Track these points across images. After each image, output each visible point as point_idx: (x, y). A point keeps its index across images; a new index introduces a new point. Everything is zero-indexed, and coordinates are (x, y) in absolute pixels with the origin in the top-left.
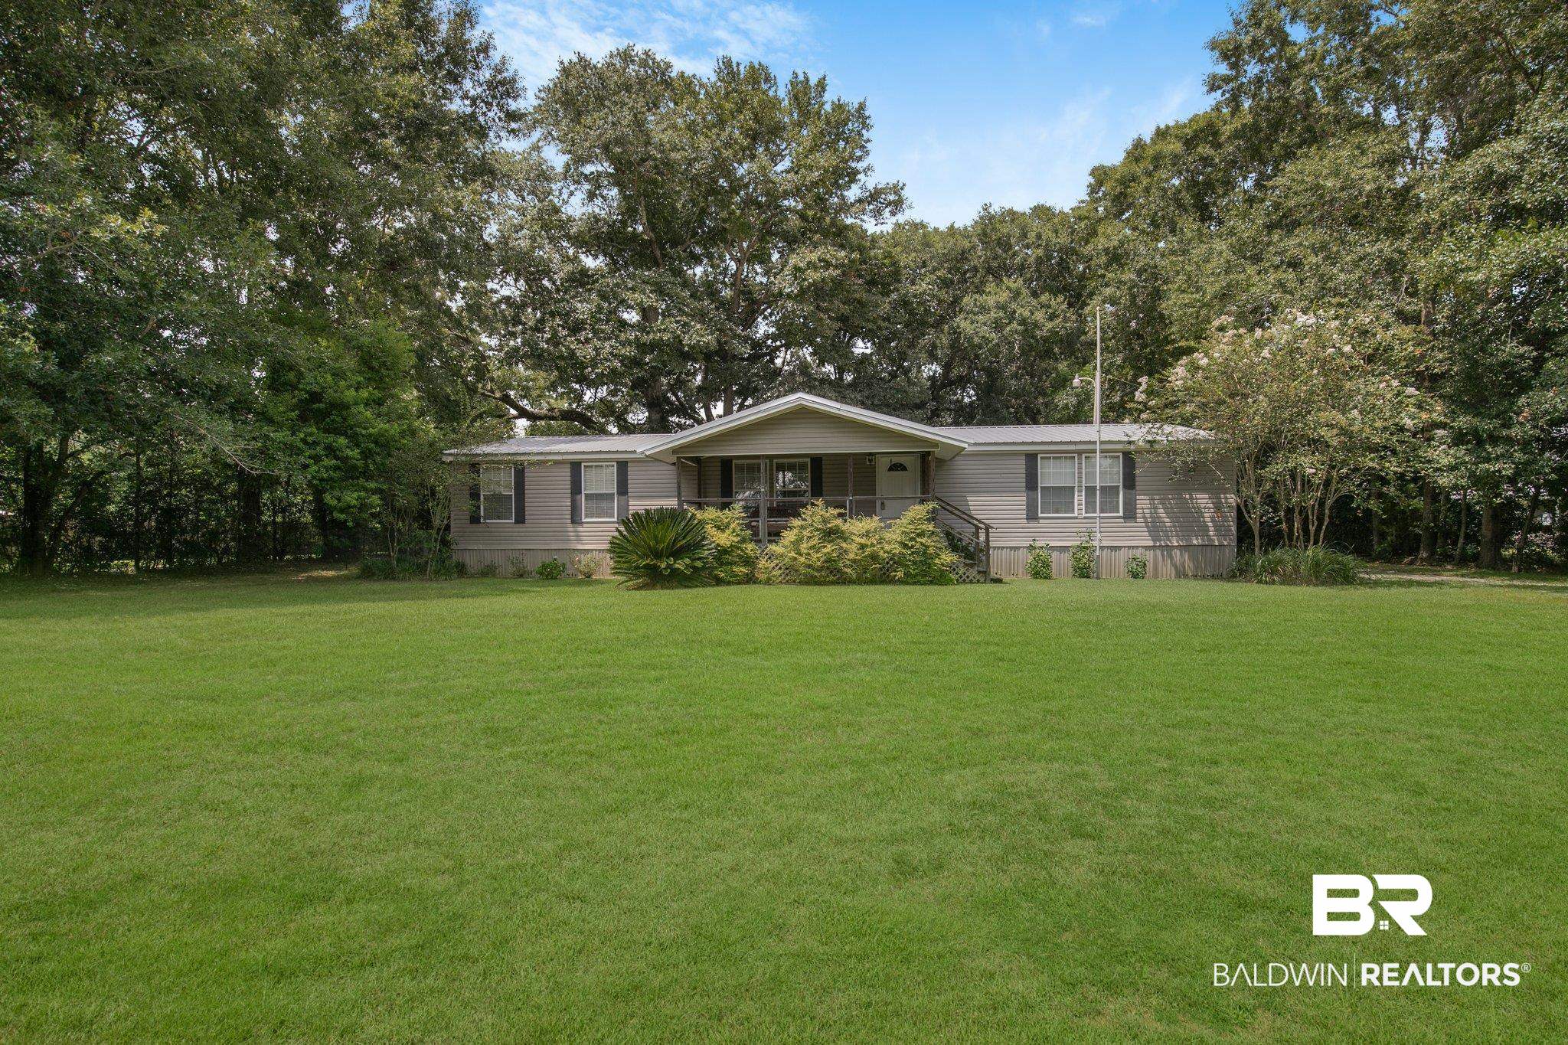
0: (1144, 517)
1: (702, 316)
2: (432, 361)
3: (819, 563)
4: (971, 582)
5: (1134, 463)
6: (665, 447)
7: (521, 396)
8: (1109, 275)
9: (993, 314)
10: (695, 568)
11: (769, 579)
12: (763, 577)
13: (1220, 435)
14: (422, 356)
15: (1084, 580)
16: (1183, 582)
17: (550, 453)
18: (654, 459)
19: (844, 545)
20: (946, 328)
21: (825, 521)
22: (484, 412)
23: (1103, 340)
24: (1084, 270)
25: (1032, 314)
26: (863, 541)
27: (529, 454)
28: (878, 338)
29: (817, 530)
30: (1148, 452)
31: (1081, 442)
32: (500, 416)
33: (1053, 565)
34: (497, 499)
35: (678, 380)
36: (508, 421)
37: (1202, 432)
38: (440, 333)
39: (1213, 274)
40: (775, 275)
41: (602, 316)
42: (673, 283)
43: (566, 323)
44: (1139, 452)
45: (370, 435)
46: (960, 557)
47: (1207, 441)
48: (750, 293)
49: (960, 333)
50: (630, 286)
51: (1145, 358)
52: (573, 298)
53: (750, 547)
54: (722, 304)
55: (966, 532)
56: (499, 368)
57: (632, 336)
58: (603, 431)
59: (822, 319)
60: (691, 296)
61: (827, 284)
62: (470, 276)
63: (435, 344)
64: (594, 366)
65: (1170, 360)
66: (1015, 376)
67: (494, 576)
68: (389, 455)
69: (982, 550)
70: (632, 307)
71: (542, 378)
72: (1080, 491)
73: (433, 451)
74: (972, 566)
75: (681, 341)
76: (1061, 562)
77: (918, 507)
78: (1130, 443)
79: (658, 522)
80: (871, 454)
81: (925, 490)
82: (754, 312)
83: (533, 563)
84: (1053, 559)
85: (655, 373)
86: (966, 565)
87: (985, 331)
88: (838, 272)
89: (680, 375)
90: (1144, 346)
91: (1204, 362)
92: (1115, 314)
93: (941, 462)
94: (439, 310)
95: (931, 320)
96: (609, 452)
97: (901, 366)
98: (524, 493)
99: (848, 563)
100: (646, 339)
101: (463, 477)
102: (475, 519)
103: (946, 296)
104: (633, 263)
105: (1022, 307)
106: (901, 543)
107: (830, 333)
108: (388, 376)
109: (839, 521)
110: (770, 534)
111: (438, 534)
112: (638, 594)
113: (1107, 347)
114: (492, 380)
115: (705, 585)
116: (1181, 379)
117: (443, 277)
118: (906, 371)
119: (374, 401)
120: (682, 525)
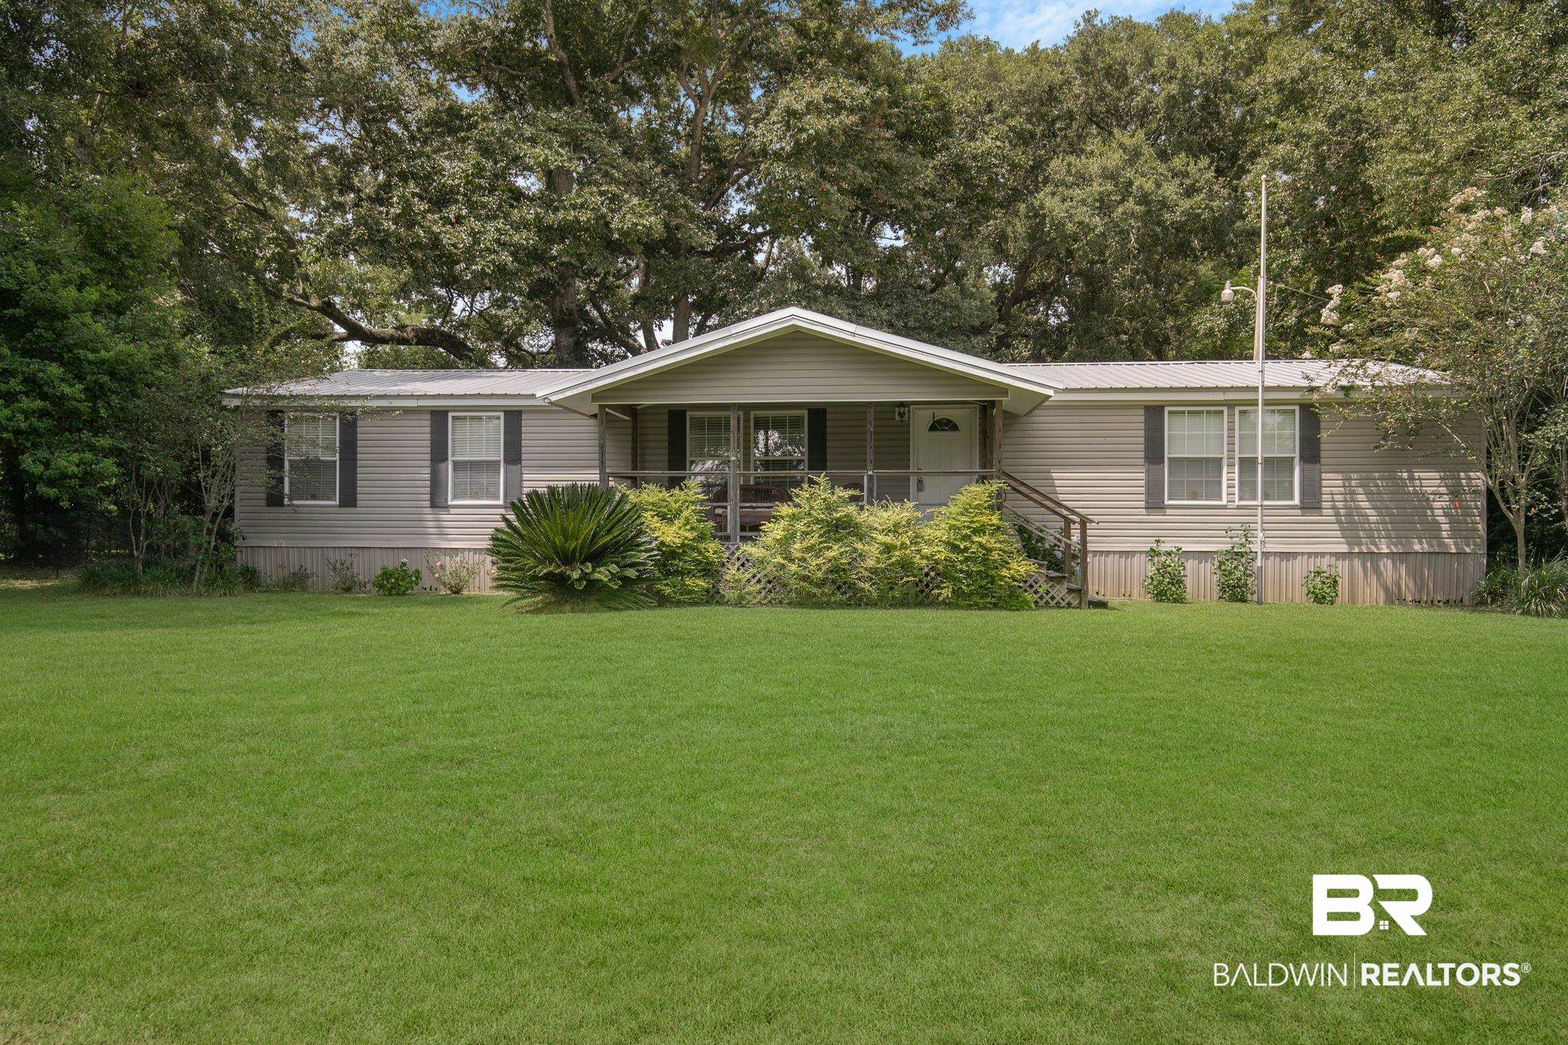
0: (1334, 508)
1: (641, 185)
2: (206, 246)
3: (819, 574)
4: (1058, 606)
5: (1319, 422)
6: (581, 389)
7: (352, 305)
8: (1282, 125)
9: (1095, 188)
10: (625, 580)
11: (741, 597)
12: (731, 595)
13: (1460, 378)
14: (190, 238)
15: (1239, 605)
16: (1398, 610)
17: (398, 397)
18: (563, 408)
19: (859, 546)
20: (1022, 208)
21: (829, 508)
22: (292, 330)
23: (1270, 228)
24: (1243, 117)
25: (1158, 186)
26: (888, 539)
27: (365, 397)
28: (916, 223)
29: (818, 521)
30: (1340, 404)
31: (1233, 389)
32: (319, 337)
33: (1188, 582)
34: (310, 467)
35: (602, 285)
36: (331, 345)
37: (1430, 374)
38: (222, 201)
39: (1453, 120)
40: (757, 122)
41: (482, 182)
42: (597, 132)
43: (426, 190)
44: (1327, 404)
45: (103, 362)
46: (1041, 566)
47: (1439, 387)
48: (716, 150)
49: (1044, 216)
50: (528, 134)
51: (1339, 255)
52: (436, 151)
53: (712, 546)
54: (673, 168)
55: (1050, 528)
56: (317, 260)
57: (530, 213)
58: (482, 363)
59: (828, 192)
60: (625, 153)
61: (836, 137)
62: (269, 110)
63: (212, 218)
64: (470, 260)
65: (1380, 259)
66: (1131, 284)
67: (304, 590)
68: (134, 394)
69: (1075, 557)
70: (530, 169)
71: (386, 277)
72: (1231, 465)
73: (209, 390)
74: (1059, 580)
75: (607, 224)
76: (1200, 578)
77: (976, 489)
78: (1312, 389)
79: (567, 507)
80: (902, 404)
81: (986, 461)
82: (722, 180)
83: (368, 569)
84: (1188, 572)
85: (567, 273)
86: (1051, 579)
87: (1082, 214)
88: (854, 118)
89: (605, 278)
90: (1337, 237)
91: (1436, 261)
92: (1291, 187)
93: (1011, 417)
94: (219, 165)
95: (999, 196)
96: (492, 396)
97: (950, 268)
98: (355, 460)
99: (866, 574)
100: (551, 219)
101: (258, 431)
102: (275, 499)
103: (1023, 158)
104: (532, 99)
105: (1143, 175)
106: (948, 543)
107: (842, 216)
108: (133, 268)
109: (852, 509)
110: (743, 528)
111: (213, 522)
112: (537, 620)
113: (1278, 239)
114: (306, 278)
115: (639, 605)
116: (1397, 289)
117: (225, 111)
118: (959, 276)
119: (109, 306)
120: (606, 513)
